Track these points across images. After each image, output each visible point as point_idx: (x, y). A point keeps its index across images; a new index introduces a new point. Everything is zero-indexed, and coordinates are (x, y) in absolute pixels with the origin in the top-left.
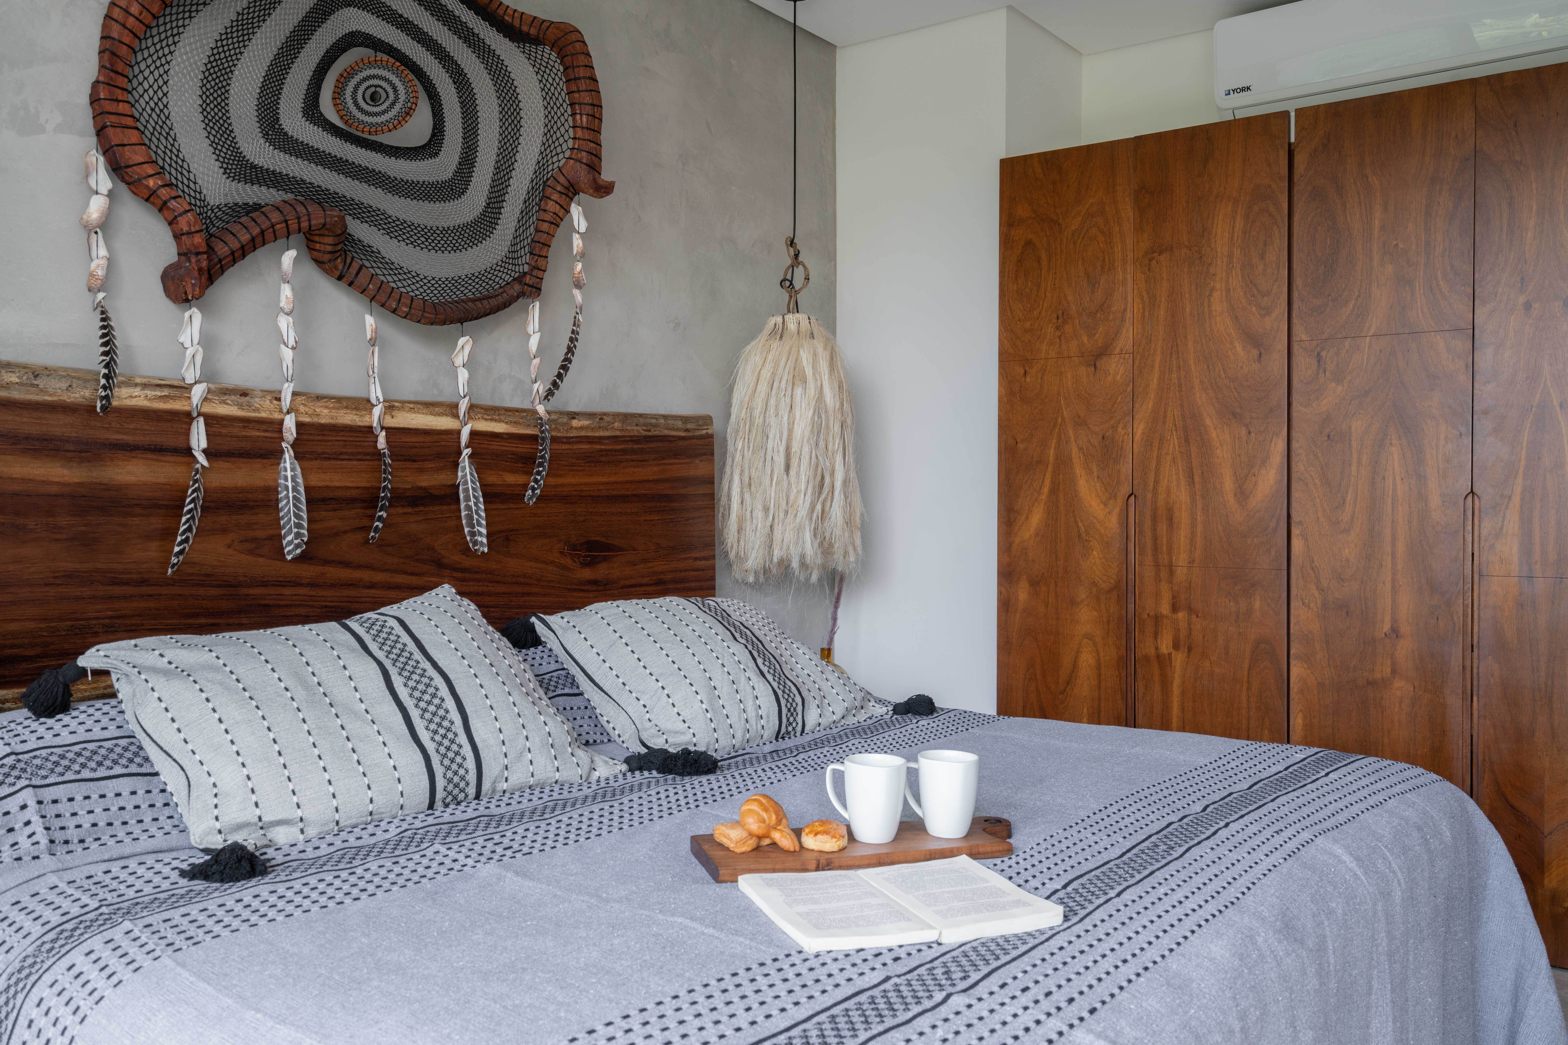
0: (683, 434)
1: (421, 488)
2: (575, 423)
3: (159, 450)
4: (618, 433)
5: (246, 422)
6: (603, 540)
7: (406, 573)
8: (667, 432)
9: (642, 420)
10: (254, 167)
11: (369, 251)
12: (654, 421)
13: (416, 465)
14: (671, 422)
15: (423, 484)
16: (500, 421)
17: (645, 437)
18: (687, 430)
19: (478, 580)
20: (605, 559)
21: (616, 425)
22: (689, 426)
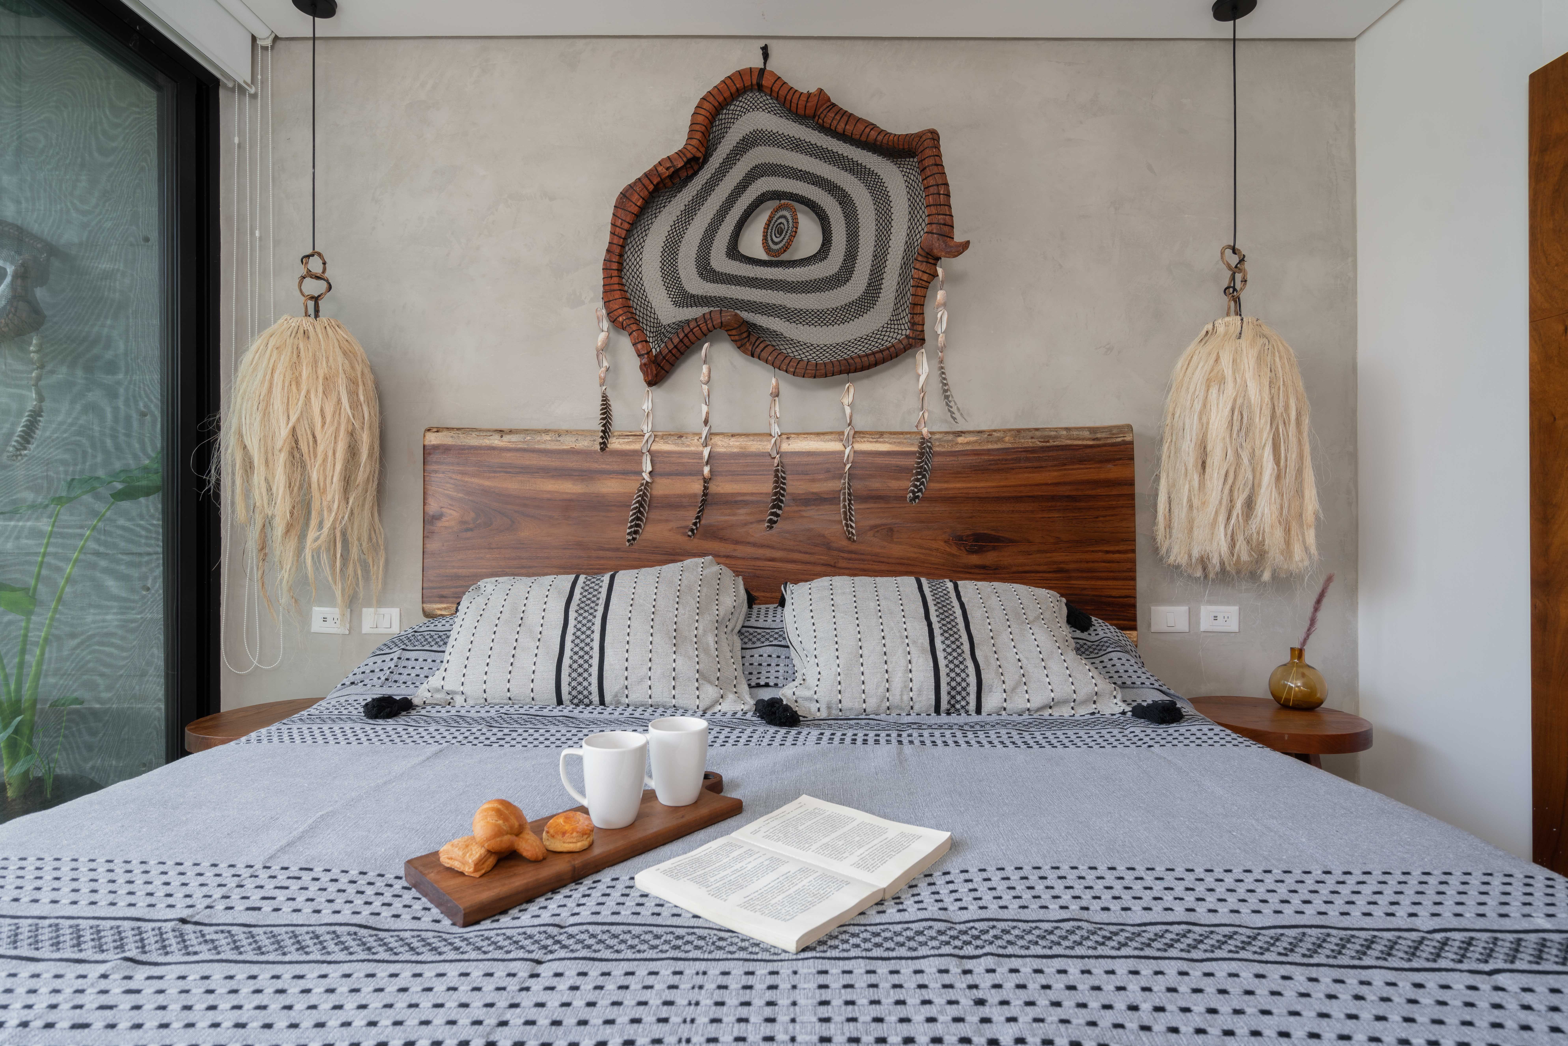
0: (1091, 443)
1: (813, 493)
2: (960, 440)
3: (625, 473)
4: (1010, 446)
5: (681, 454)
6: (993, 533)
7: (800, 552)
8: (1069, 442)
9: (1038, 433)
10: (693, 296)
11: (776, 335)
12: (1053, 433)
13: (807, 477)
14: (1075, 433)
15: (815, 490)
16: (884, 442)
17: (1042, 447)
18: (1097, 439)
19: (863, 560)
20: (994, 548)
21: (1007, 439)
22: (1099, 436)
